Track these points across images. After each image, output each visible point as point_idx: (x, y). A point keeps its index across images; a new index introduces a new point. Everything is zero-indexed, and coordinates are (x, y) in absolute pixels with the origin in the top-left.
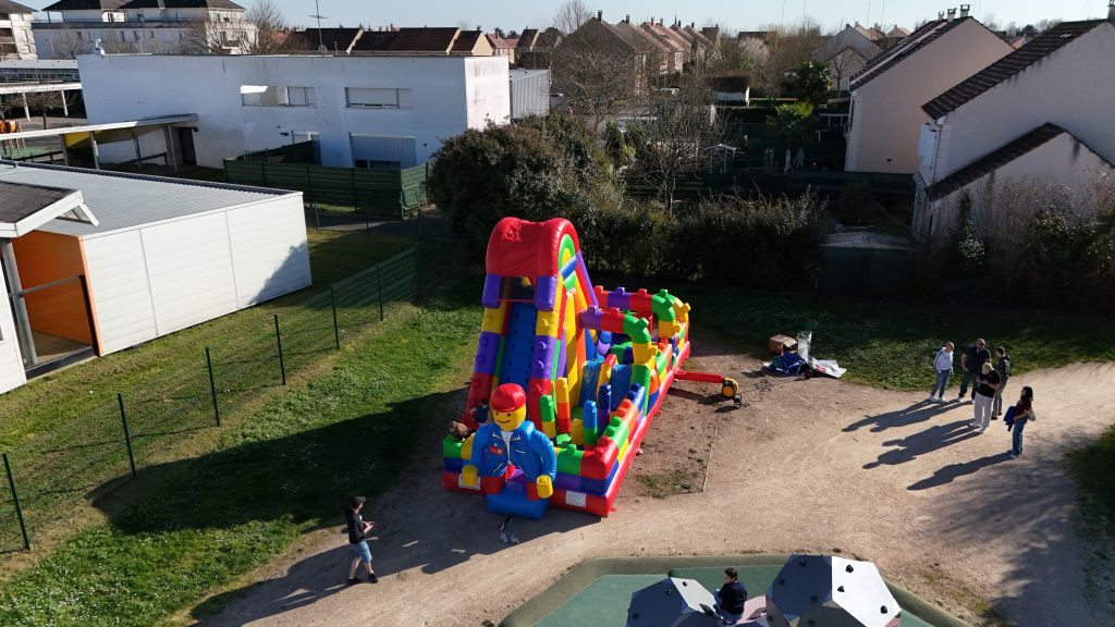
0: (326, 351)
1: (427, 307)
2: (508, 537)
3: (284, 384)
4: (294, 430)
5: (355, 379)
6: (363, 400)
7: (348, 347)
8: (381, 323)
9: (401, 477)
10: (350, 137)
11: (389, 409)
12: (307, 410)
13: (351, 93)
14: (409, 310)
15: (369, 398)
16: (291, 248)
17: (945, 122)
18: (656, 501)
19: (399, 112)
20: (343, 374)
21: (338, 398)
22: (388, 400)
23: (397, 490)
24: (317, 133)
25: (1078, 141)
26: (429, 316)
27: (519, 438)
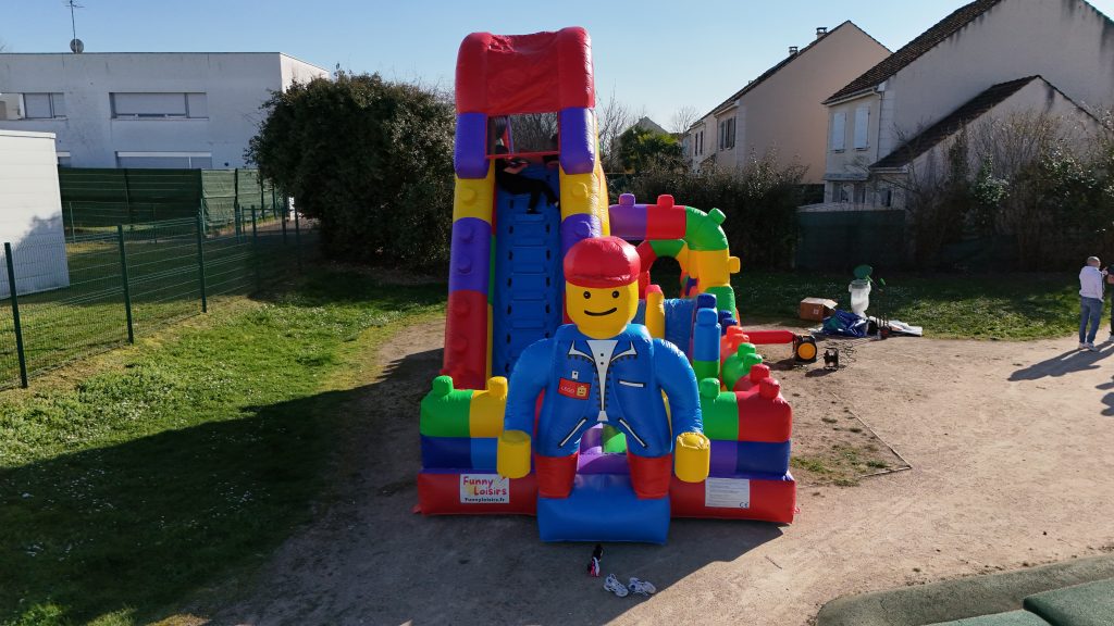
0: (111, 345)
1: (275, 302)
2: (624, 582)
3: (24, 386)
4: (51, 452)
5: (172, 378)
6: (194, 404)
7: (149, 342)
8: (202, 315)
9: (313, 510)
10: (118, 158)
11: (251, 414)
12: (77, 422)
13: (118, 100)
14: (244, 305)
15: (206, 401)
16: (35, 219)
17: (887, 88)
18: (844, 492)
19: (189, 123)
20: (146, 372)
21: (142, 404)
22: (245, 401)
23: (312, 532)
24: (67, 155)
25: (1052, 90)
26: (280, 311)
27: (632, 351)
